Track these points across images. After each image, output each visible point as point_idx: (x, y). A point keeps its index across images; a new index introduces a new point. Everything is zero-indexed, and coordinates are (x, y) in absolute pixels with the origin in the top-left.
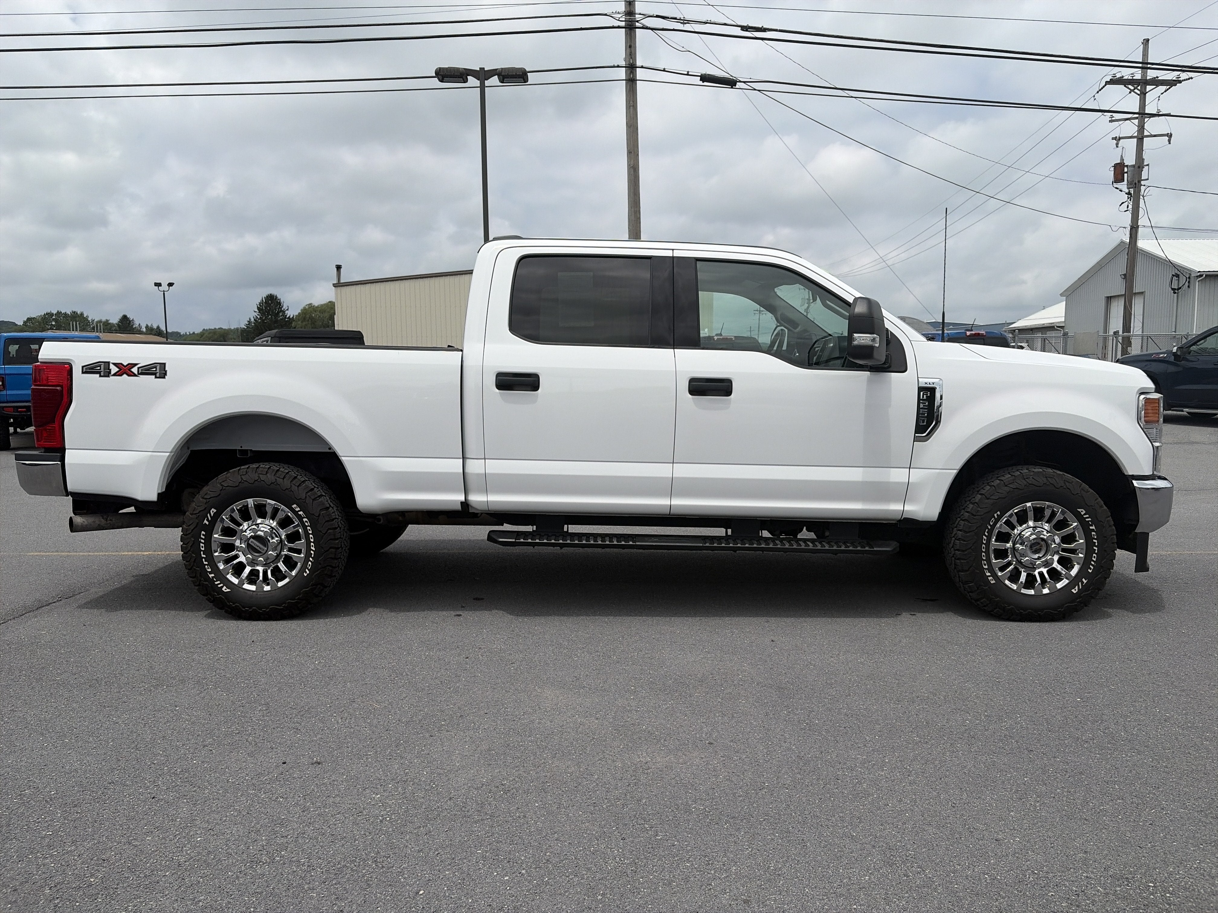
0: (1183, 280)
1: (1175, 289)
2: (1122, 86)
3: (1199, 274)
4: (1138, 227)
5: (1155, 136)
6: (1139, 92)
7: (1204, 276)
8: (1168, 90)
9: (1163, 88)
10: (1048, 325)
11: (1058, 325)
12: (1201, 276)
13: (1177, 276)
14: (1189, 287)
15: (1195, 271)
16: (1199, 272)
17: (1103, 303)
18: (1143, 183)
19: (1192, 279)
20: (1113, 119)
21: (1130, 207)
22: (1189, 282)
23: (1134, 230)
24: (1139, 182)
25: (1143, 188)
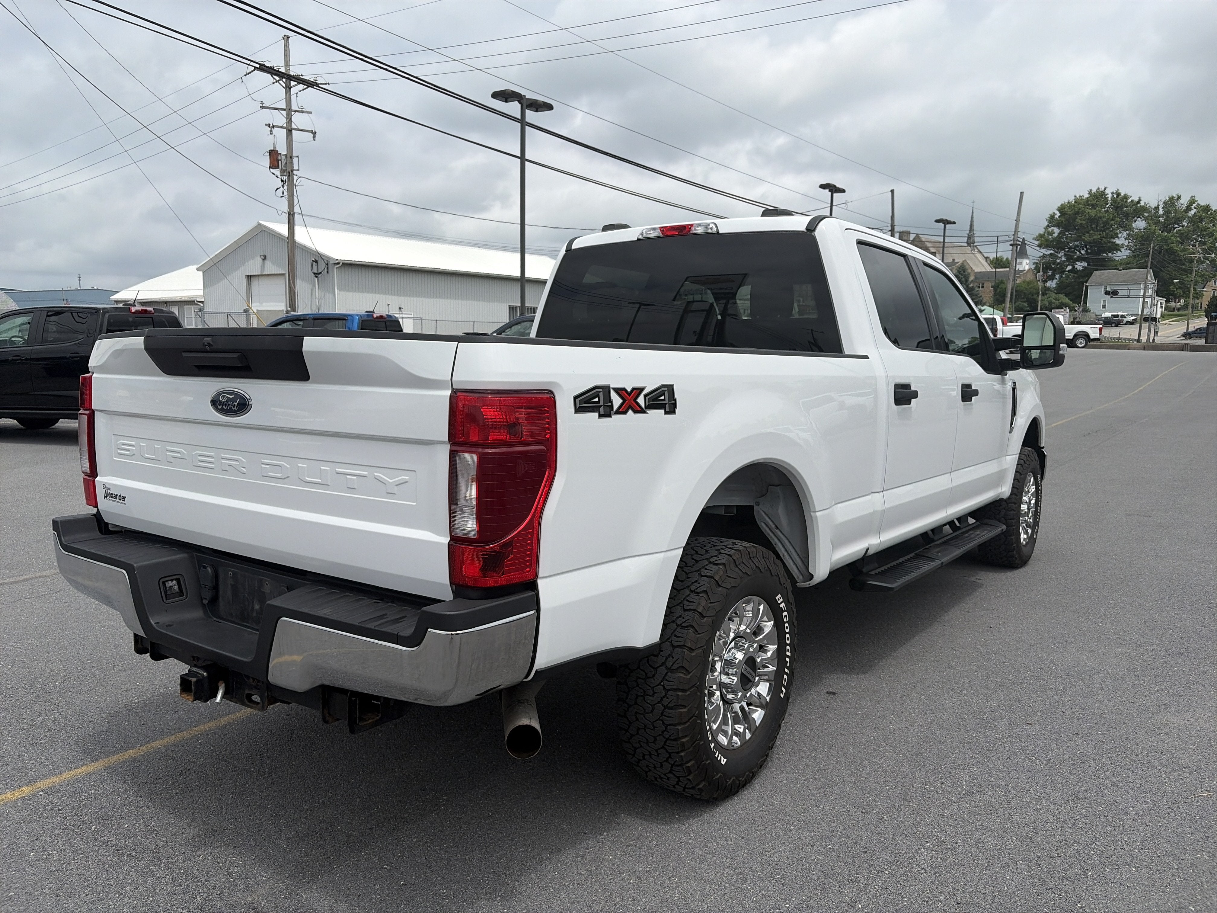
0: (322, 266)
1: (316, 274)
2: (269, 75)
3: (337, 262)
4: (294, 213)
5: (302, 130)
6: (284, 85)
7: (341, 264)
8: (305, 89)
9: (301, 86)
10: (186, 299)
11: (198, 300)
12: (338, 263)
13: (316, 261)
14: (328, 272)
15: (333, 259)
16: (337, 260)
17: (244, 281)
18: (295, 172)
19: (330, 266)
20: (263, 105)
21: (286, 193)
22: (327, 268)
23: (291, 216)
24: (292, 171)
25: (295, 177)
